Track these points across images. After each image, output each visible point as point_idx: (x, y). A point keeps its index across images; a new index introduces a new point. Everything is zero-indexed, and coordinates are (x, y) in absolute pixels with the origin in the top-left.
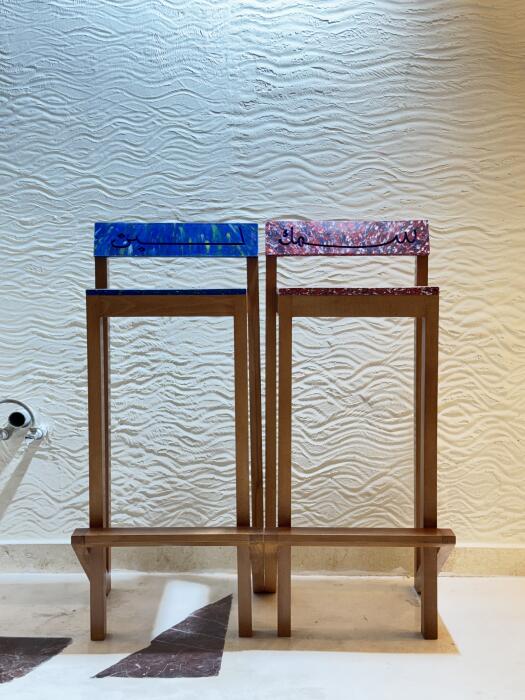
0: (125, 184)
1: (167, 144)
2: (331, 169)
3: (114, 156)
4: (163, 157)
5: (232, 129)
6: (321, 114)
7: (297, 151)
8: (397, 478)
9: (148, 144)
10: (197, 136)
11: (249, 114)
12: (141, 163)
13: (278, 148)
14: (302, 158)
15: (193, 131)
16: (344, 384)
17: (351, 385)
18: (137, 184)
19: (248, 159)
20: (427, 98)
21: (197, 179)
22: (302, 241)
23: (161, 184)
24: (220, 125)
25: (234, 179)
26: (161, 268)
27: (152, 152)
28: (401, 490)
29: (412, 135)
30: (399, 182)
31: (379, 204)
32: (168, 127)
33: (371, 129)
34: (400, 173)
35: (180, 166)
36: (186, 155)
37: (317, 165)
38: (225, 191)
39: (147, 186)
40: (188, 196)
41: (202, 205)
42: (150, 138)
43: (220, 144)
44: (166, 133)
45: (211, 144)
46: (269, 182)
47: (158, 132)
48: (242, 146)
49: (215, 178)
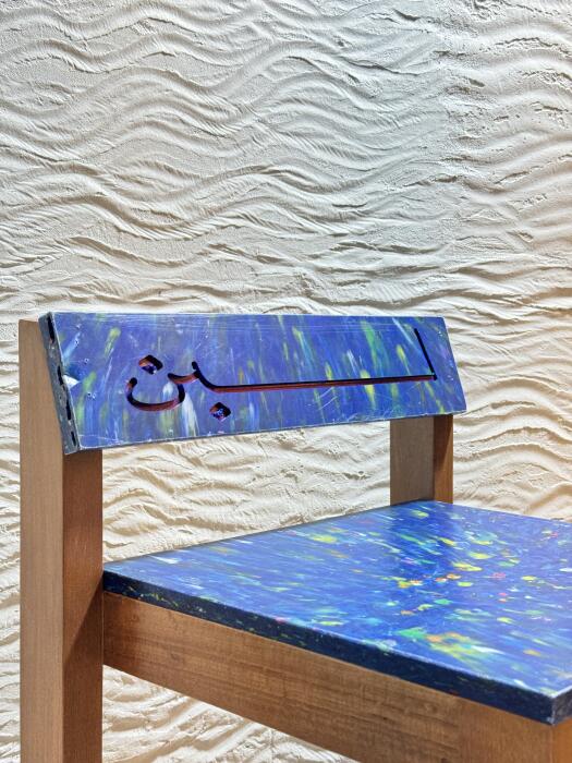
0: (171, 196)
1: (284, 93)
3: (140, 115)
4: (274, 128)
5: (445, 64)
9: (236, 86)
10: (364, 77)
11: (484, 30)
13: (546, 121)
15: (352, 63)
18: (205, 197)
19: (479, 144)
21: (360, 191)
23: (267, 199)
24: (419, 51)
25: (446, 195)
27: (244, 111)
32: (288, 45)
35: (318, 154)
36: (334, 125)
38: (425, 224)
39: (231, 205)
40: (336, 235)
41: (370, 260)
42: (240, 72)
43: (415, 100)
44: (283, 63)
45: (395, 100)
46: (529, 205)
47: (263, 55)
48: (467, 110)
49: (404, 189)
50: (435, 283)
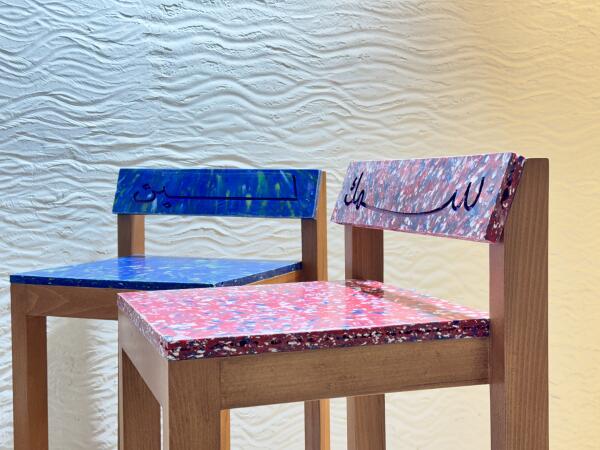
1: (58, 54)
2: (277, 98)
4: (52, 72)
5: (149, 40)
6: (264, 29)
7: (233, 73)
9: (30, 52)
10: (102, 46)
11: (171, 22)
12: (19, 79)
13: (208, 68)
14: (240, 83)
15: (95, 39)
18: (14, 108)
19: (170, 80)
20: (383, 19)
21: (103, 104)
23: (49, 109)
24: (134, 33)
25: (153, 107)
26: (51, 227)
27: (35, 64)
29: (368, 63)
30: (353, 117)
31: (333, 143)
32: (59, 31)
33: (322, 52)
34: (354, 106)
35: (78, 86)
37: (259, 92)
38: (141, 122)
39: (29, 112)
40: (89, 127)
41: (109, 140)
42: (33, 45)
43: (133, 58)
44: (57, 39)
45: (121, 58)
46: (200, 112)
47: (44, 36)
48: (163, 63)
49: (128, 104)
50: (147, 152)
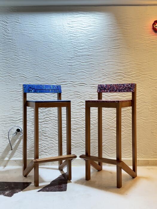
0: (44, 76)
1: (54, 67)
2: (91, 73)
4: (52, 70)
5: (68, 63)
6: (89, 60)
8: (107, 143)
9: (49, 67)
10: (61, 65)
11: (72, 60)
12: (47, 71)
13: (79, 68)
14: (84, 70)
16: (94, 122)
17: (96, 122)
18: (47, 76)
19: (72, 70)
20: (113, 57)
21: (60, 75)
22: (105, 89)
23: (52, 76)
24: (66, 63)
25: (69, 75)
26: (52, 95)
28: (108, 146)
29: (109, 65)
30: (107, 76)
31: (102, 81)
32: (54, 63)
33: (100, 64)
35: (57, 72)
36: (58, 69)
38: (67, 78)
40: (58, 79)
41: (61, 81)
43: (65, 67)
45: (63, 67)
46: (77, 76)
47: (51, 64)
48: (71, 67)
49: (65, 75)
50: (68, 83)
